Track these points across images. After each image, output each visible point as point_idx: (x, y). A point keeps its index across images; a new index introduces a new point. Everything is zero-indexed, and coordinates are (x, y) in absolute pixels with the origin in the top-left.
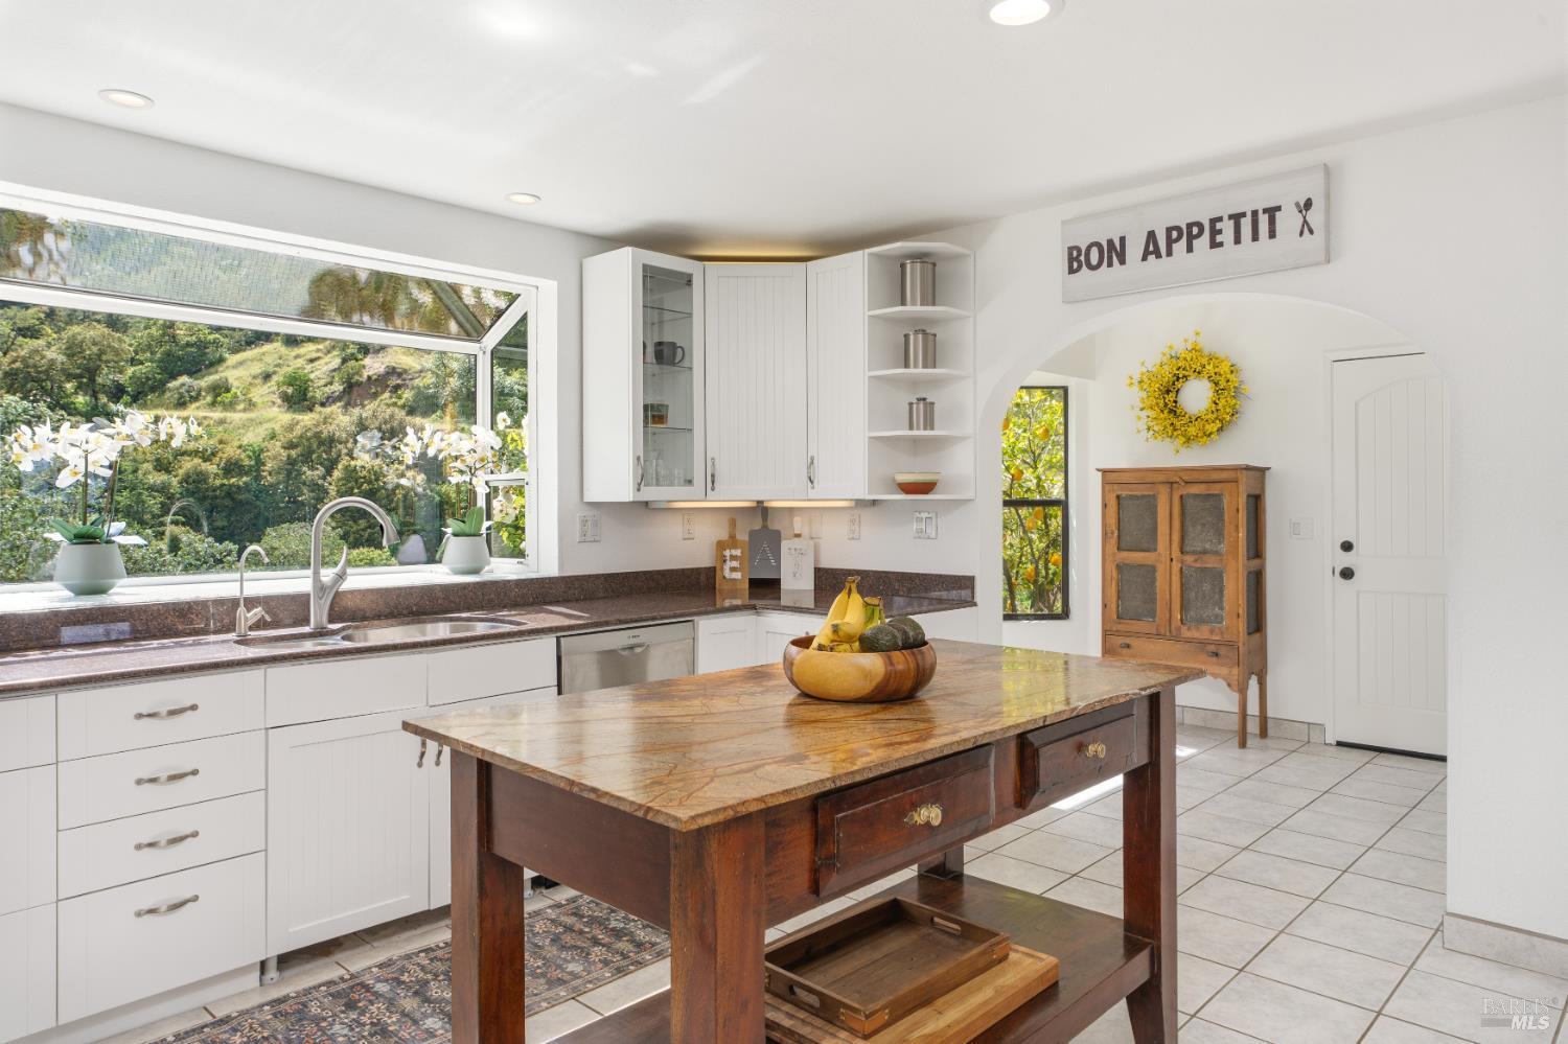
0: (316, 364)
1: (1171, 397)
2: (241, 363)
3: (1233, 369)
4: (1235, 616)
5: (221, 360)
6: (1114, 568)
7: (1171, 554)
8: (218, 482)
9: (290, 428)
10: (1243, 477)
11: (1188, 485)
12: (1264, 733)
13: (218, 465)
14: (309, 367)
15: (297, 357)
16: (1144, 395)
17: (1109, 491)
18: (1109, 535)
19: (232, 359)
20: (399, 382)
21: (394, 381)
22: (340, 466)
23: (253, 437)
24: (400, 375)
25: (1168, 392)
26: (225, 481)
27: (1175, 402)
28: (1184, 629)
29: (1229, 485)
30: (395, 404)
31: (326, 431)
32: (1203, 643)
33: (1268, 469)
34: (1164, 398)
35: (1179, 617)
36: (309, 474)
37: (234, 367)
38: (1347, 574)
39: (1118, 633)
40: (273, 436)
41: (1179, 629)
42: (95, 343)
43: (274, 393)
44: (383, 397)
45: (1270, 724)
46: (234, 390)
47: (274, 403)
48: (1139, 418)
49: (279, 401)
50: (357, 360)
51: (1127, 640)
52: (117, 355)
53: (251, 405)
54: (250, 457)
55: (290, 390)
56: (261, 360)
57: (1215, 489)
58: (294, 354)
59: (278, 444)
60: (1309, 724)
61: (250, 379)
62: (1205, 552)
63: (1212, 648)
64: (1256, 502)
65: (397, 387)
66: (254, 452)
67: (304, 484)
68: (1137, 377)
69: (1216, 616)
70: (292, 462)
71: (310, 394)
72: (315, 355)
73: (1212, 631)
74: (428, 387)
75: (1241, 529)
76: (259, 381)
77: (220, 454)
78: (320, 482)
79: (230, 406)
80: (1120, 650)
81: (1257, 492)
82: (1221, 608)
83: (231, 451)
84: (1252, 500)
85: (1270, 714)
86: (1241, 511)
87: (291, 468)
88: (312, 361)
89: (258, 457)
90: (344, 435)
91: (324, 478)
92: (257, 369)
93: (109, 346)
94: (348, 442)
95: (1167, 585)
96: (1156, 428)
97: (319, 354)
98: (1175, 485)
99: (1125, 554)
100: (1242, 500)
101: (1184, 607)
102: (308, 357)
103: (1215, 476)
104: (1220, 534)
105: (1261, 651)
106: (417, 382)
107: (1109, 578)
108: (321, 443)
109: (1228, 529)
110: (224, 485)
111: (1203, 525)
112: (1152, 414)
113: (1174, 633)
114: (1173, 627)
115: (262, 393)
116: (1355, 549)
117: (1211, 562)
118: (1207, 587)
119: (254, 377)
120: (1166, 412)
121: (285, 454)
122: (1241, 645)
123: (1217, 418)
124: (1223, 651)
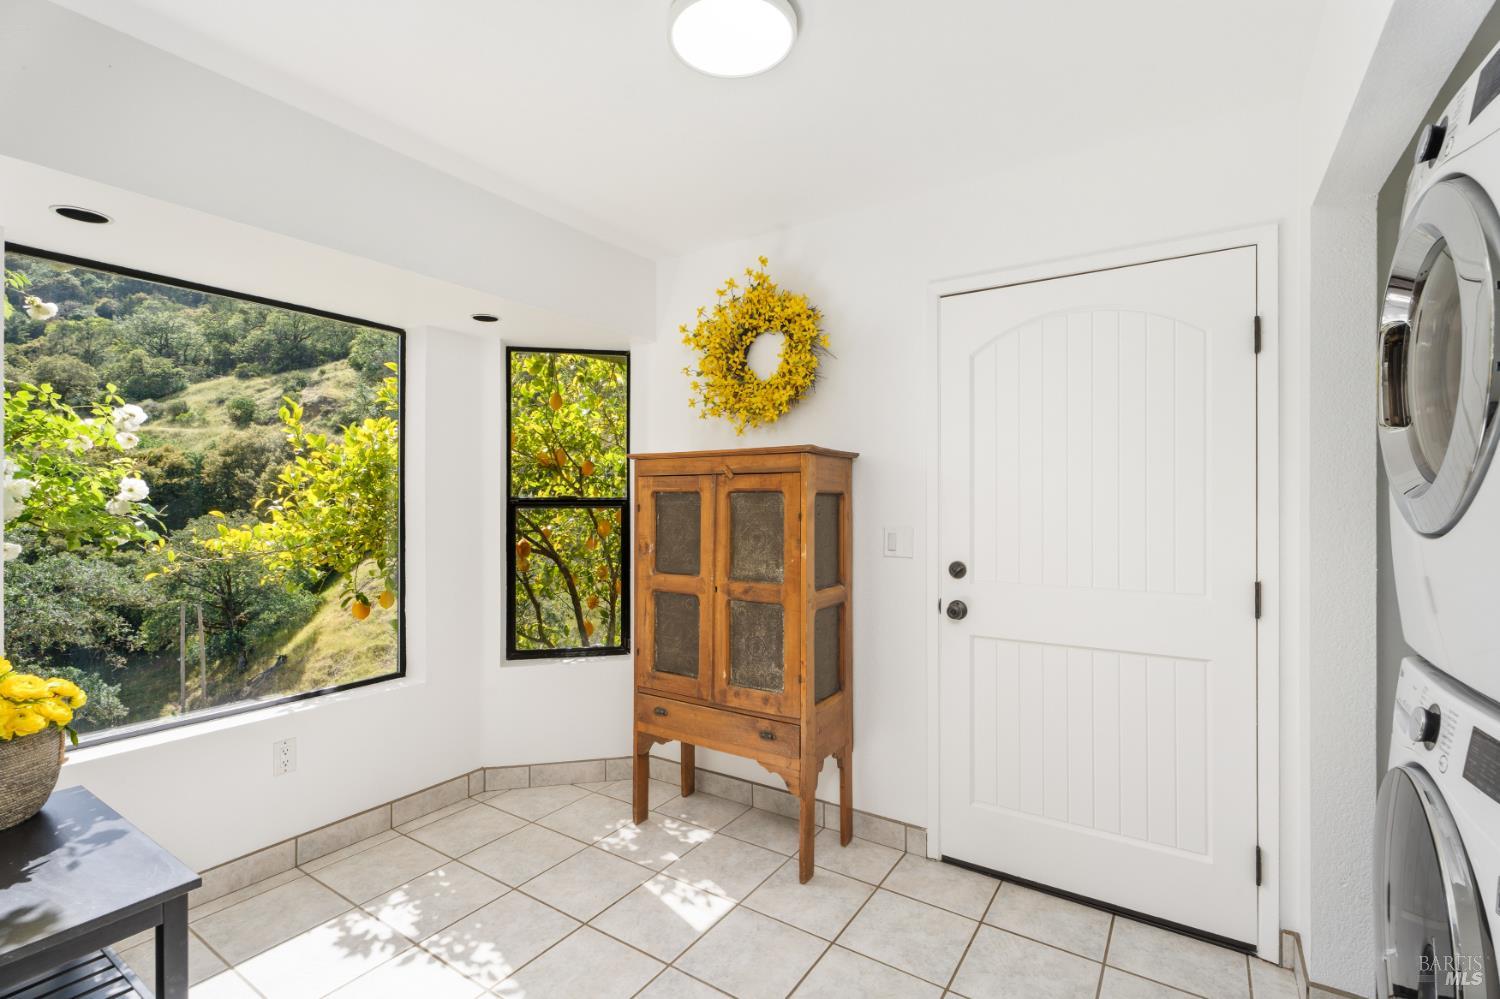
0: (263, 393)
1: (738, 356)
2: (200, 391)
3: (813, 314)
4: (796, 680)
5: (183, 388)
6: (648, 596)
7: (714, 581)
8: (161, 482)
9: (227, 440)
10: (809, 465)
11: (737, 477)
12: (846, 836)
13: (162, 468)
14: (257, 396)
15: (247, 388)
16: (701, 354)
17: (644, 487)
18: (644, 549)
19: (192, 388)
20: (329, 408)
21: (324, 407)
22: (267, 470)
23: (198, 448)
24: (330, 403)
25: (734, 350)
26: (168, 481)
27: (743, 364)
28: (730, 694)
29: (789, 477)
30: (325, 425)
31: (258, 443)
32: (756, 716)
33: (857, 455)
34: (728, 359)
35: (725, 676)
36: (240, 474)
37: (194, 393)
38: (957, 611)
39: (654, 693)
40: (213, 446)
41: (724, 693)
42: (64, 371)
43: (225, 414)
44: (315, 419)
45: (856, 820)
46: (191, 411)
47: (225, 422)
48: (696, 386)
49: (229, 421)
50: (295, 391)
51: (662, 703)
52: (86, 381)
53: (205, 423)
54: (192, 463)
55: (238, 413)
56: (217, 389)
57: (771, 482)
58: (244, 385)
59: (217, 452)
60: (907, 825)
61: (206, 404)
62: (759, 579)
63: (764, 725)
64: (835, 507)
65: (327, 413)
66: (196, 459)
67: (237, 483)
68: (693, 328)
69: (774, 677)
70: (226, 466)
71: (255, 416)
72: (263, 387)
73: (766, 701)
74: (352, 413)
75: (804, 545)
76: (214, 405)
77: (165, 460)
78: (251, 481)
79: (187, 423)
80: (654, 717)
81: (837, 489)
82: (780, 666)
83: (175, 458)
84: (829, 502)
85: (856, 805)
86: (804, 518)
87: (227, 471)
88: (260, 391)
89: (199, 464)
90: (273, 446)
91: (253, 478)
92: (213, 395)
93: (77, 373)
94: (275, 450)
95: (713, 624)
96: (717, 400)
97: (267, 387)
98: (722, 478)
99: (662, 578)
100: (808, 500)
101: (733, 660)
102: (256, 388)
103: (771, 463)
104: (778, 552)
105: (845, 721)
106: (343, 408)
107: (642, 611)
108: (255, 451)
109: (789, 544)
110: (166, 484)
111: (757, 538)
112: (710, 379)
113: (718, 698)
114: (716, 690)
115: (217, 414)
116: (968, 573)
117: (764, 591)
118: (761, 633)
119: (210, 402)
120: (729, 377)
121: (221, 459)
122: (803, 725)
123: (788, 383)
124: (781, 731)
